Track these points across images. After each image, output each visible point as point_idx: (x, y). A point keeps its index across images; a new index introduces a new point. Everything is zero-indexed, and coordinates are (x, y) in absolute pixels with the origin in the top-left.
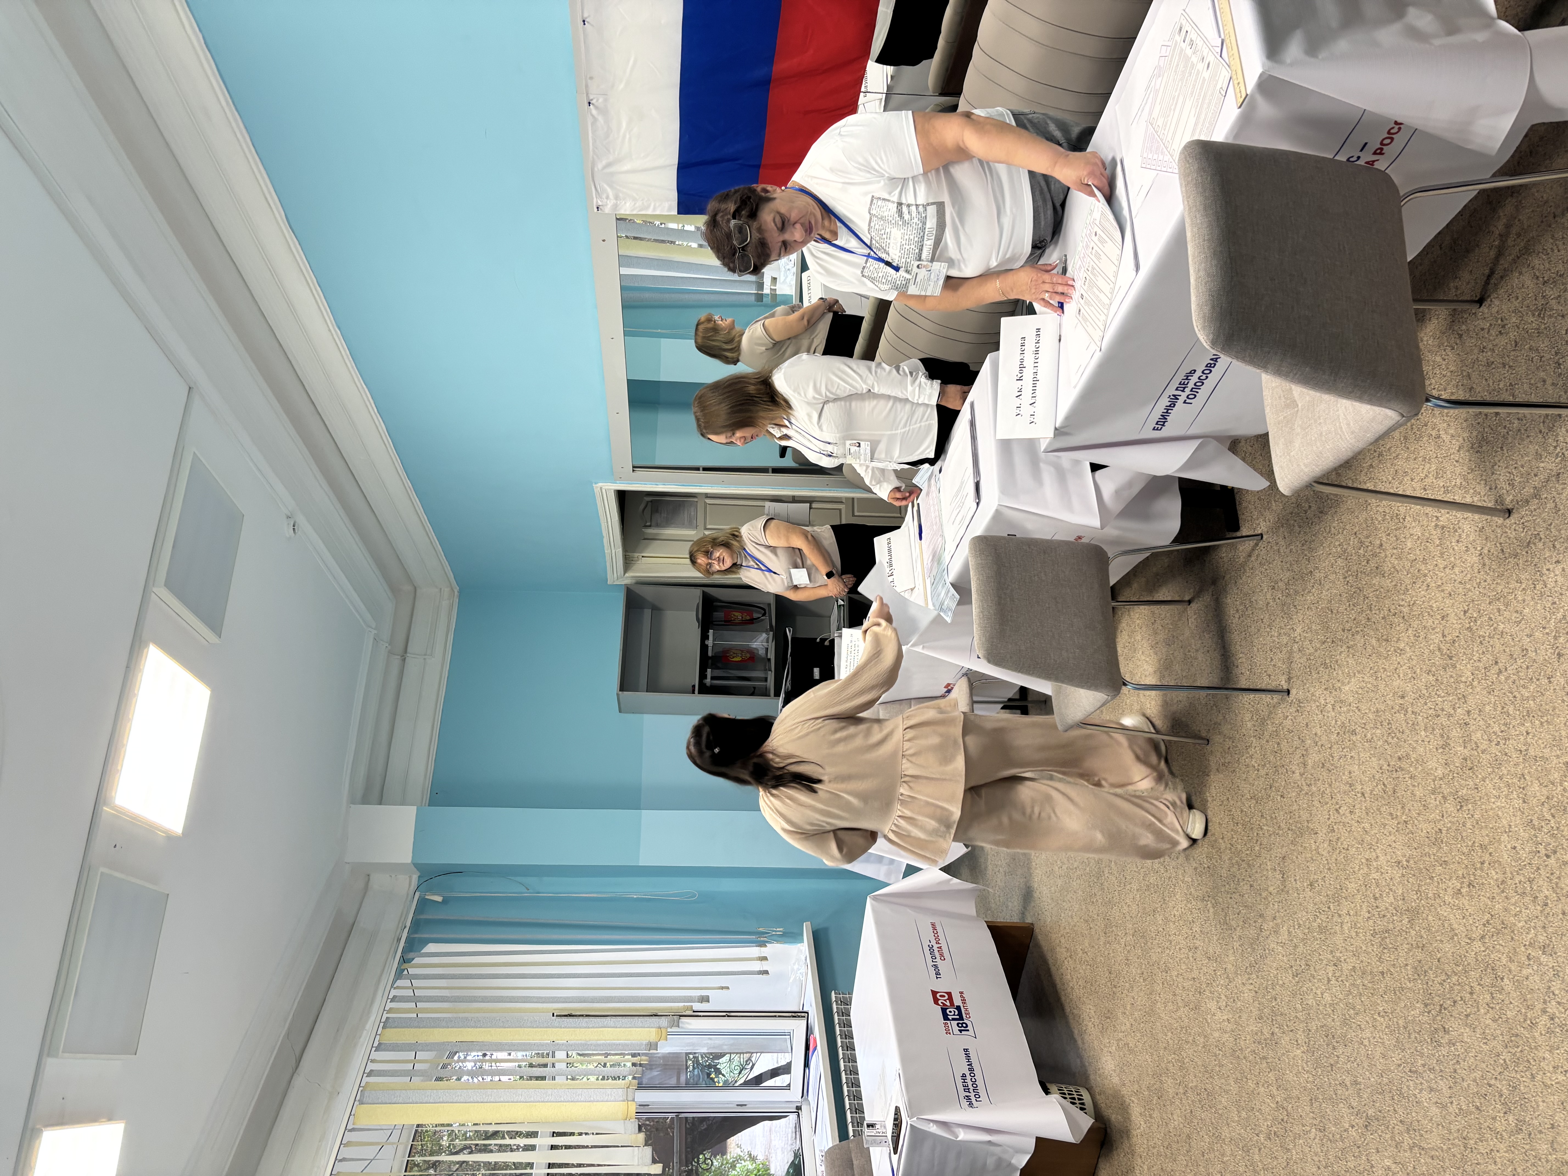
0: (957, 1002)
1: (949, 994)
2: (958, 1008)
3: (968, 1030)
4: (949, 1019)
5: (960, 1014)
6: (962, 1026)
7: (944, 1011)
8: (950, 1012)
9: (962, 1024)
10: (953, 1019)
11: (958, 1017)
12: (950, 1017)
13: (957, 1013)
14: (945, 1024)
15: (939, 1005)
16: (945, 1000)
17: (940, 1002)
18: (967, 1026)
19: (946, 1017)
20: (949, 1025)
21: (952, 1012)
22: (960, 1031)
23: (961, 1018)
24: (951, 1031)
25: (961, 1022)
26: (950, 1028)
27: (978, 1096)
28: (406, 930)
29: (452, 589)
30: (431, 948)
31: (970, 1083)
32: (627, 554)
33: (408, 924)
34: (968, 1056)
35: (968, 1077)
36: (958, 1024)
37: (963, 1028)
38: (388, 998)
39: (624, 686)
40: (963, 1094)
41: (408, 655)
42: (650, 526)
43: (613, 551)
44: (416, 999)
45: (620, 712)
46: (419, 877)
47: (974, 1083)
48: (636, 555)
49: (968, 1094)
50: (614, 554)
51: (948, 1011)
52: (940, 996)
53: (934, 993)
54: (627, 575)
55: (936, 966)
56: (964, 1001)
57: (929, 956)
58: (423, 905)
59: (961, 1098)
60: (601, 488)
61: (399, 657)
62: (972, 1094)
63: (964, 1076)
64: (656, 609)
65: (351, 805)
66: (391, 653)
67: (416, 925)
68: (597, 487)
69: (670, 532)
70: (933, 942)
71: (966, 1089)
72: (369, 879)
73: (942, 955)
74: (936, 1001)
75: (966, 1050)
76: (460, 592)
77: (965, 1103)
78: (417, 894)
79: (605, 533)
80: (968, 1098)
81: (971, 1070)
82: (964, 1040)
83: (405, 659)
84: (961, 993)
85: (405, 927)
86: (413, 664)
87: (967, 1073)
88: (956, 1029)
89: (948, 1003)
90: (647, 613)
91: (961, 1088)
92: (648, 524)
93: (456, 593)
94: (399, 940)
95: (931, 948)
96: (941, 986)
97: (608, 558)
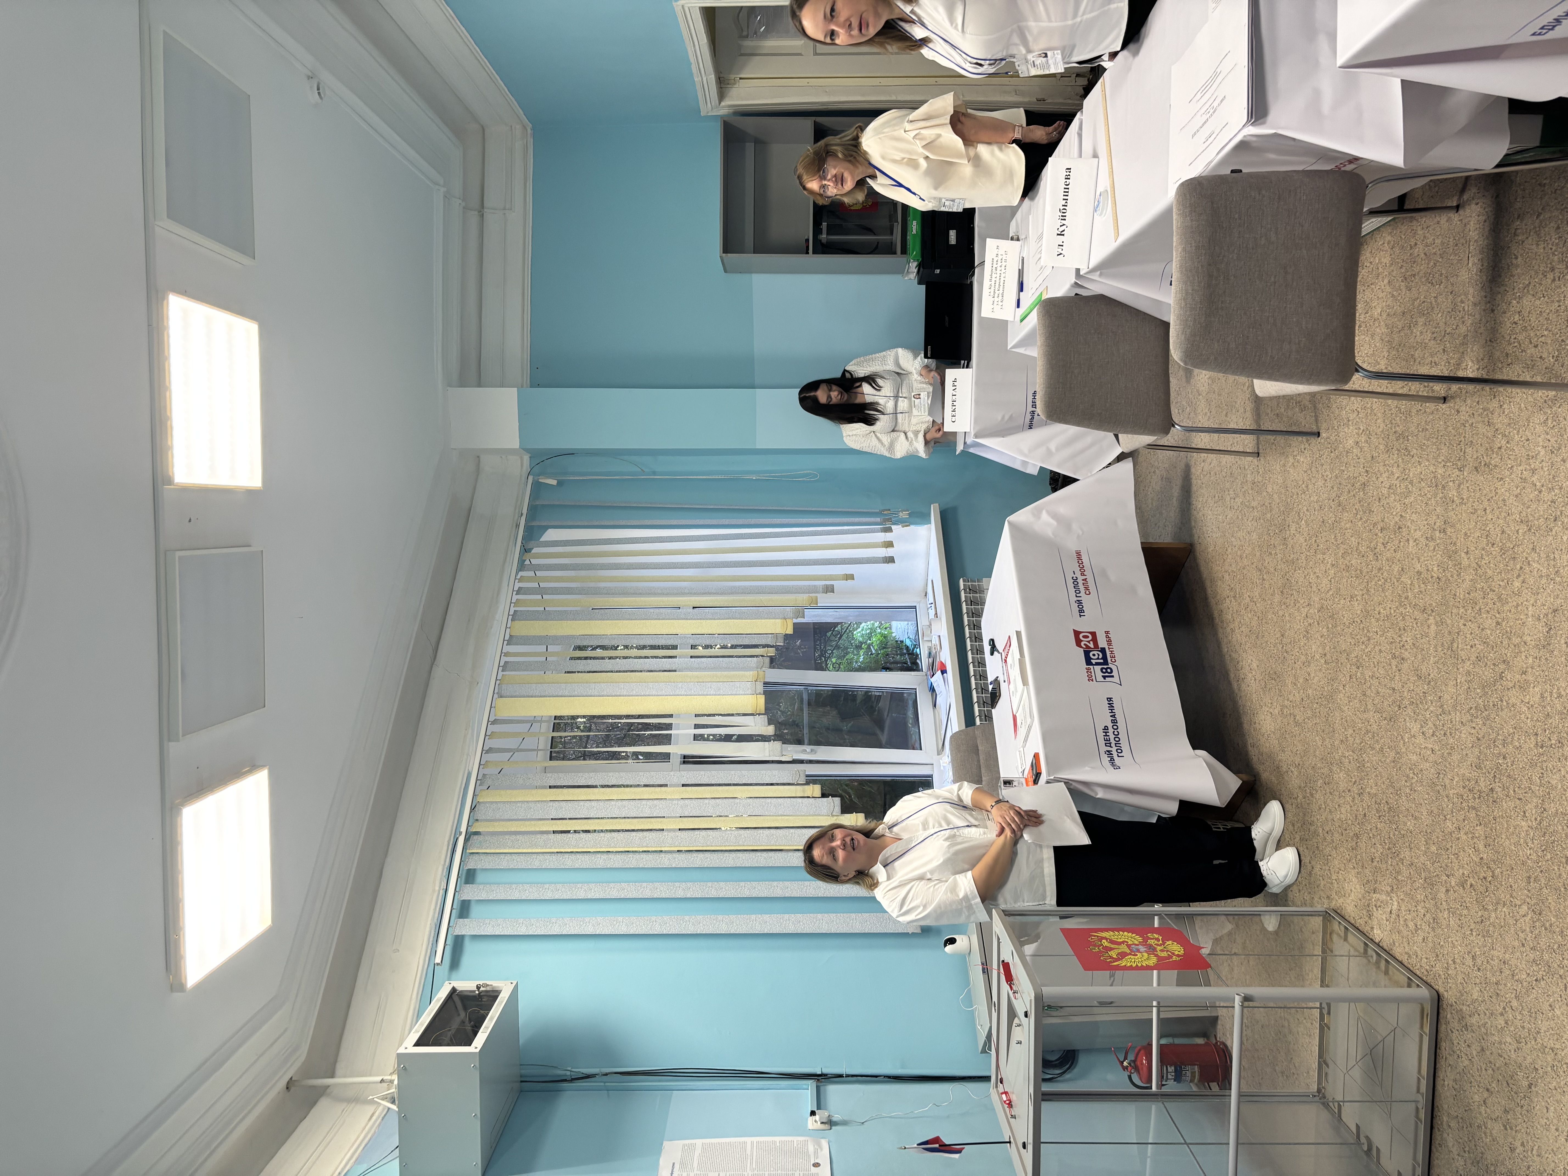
0: (1102, 643)
1: (1094, 634)
2: (1103, 650)
3: (1113, 676)
4: (1092, 664)
5: (1105, 657)
6: (1107, 672)
7: (1087, 654)
8: (1094, 655)
9: (1106, 669)
10: (1097, 664)
11: (1102, 661)
12: (1094, 662)
13: (1101, 657)
14: (1088, 669)
15: (1081, 647)
16: (1089, 642)
17: (1082, 644)
18: (1112, 672)
19: (1088, 661)
20: (1092, 670)
21: (1095, 655)
22: (1104, 677)
23: (1106, 662)
24: (1094, 678)
25: (1105, 667)
26: (1093, 674)
27: (1120, 751)
28: (523, 519)
29: (524, 127)
30: (551, 535)
31: (1112, 737)
32: (722, 75)
33: (525, 511)
34: (1111, 706)
35: (1111, 730)
36: (1102, 669)
37: (1107, 673)
38: (513, 591)
39: (728, 246)
40: (1104, 748)
41: (485, 210)
42: (747, 37)
43: (705, 79)
44: (541, 591)
45: (726, 271)
46: (530, 457)
47: (1117, 736)
48: (732, 76)
49: (1109, 749)
50: (705, 82)
51: (1091, 654)
52: (1084, 637)
53: (1077, 633)
54: (723, 104)
55: (1079, 602)
56: (1109, 642)
57: (1072, 590)
58: (538, 488)
59: (1102, 753)
60: (683, 6)
61: (476, 213)
62: (1114, 749)
63: (1106, 728)
64: (760, 143)
65: (449, 388)
66: (466, 208)
67: (534, 510)
68: (677, 5)
69: (771, 44)
70: (1078, 574)
71: (1108, 743)
72: (479, 461)
73: (1087, 588)
74: (1078, 643)
75: (1110, 699)
76: (533, 129)
77: (1106, 759)
78: (531, 478)
79: (692, 59)
80: (1109, 753)
81: (1114, 722)
82: (1108, 688)
83: (483, 214)
84: (1107, 633)
85: (522, 514)
86: (493, 220)
87: (1110, 725)
88: (1099, 675)
89: (1091, 645)
90: (750, 147)
91: (1102, 742)
92: (745, 33)
93: (529, 131)
94: (518, 526)
95: (1075, 580)
96: (1084, 626)
97: (698, 87)
